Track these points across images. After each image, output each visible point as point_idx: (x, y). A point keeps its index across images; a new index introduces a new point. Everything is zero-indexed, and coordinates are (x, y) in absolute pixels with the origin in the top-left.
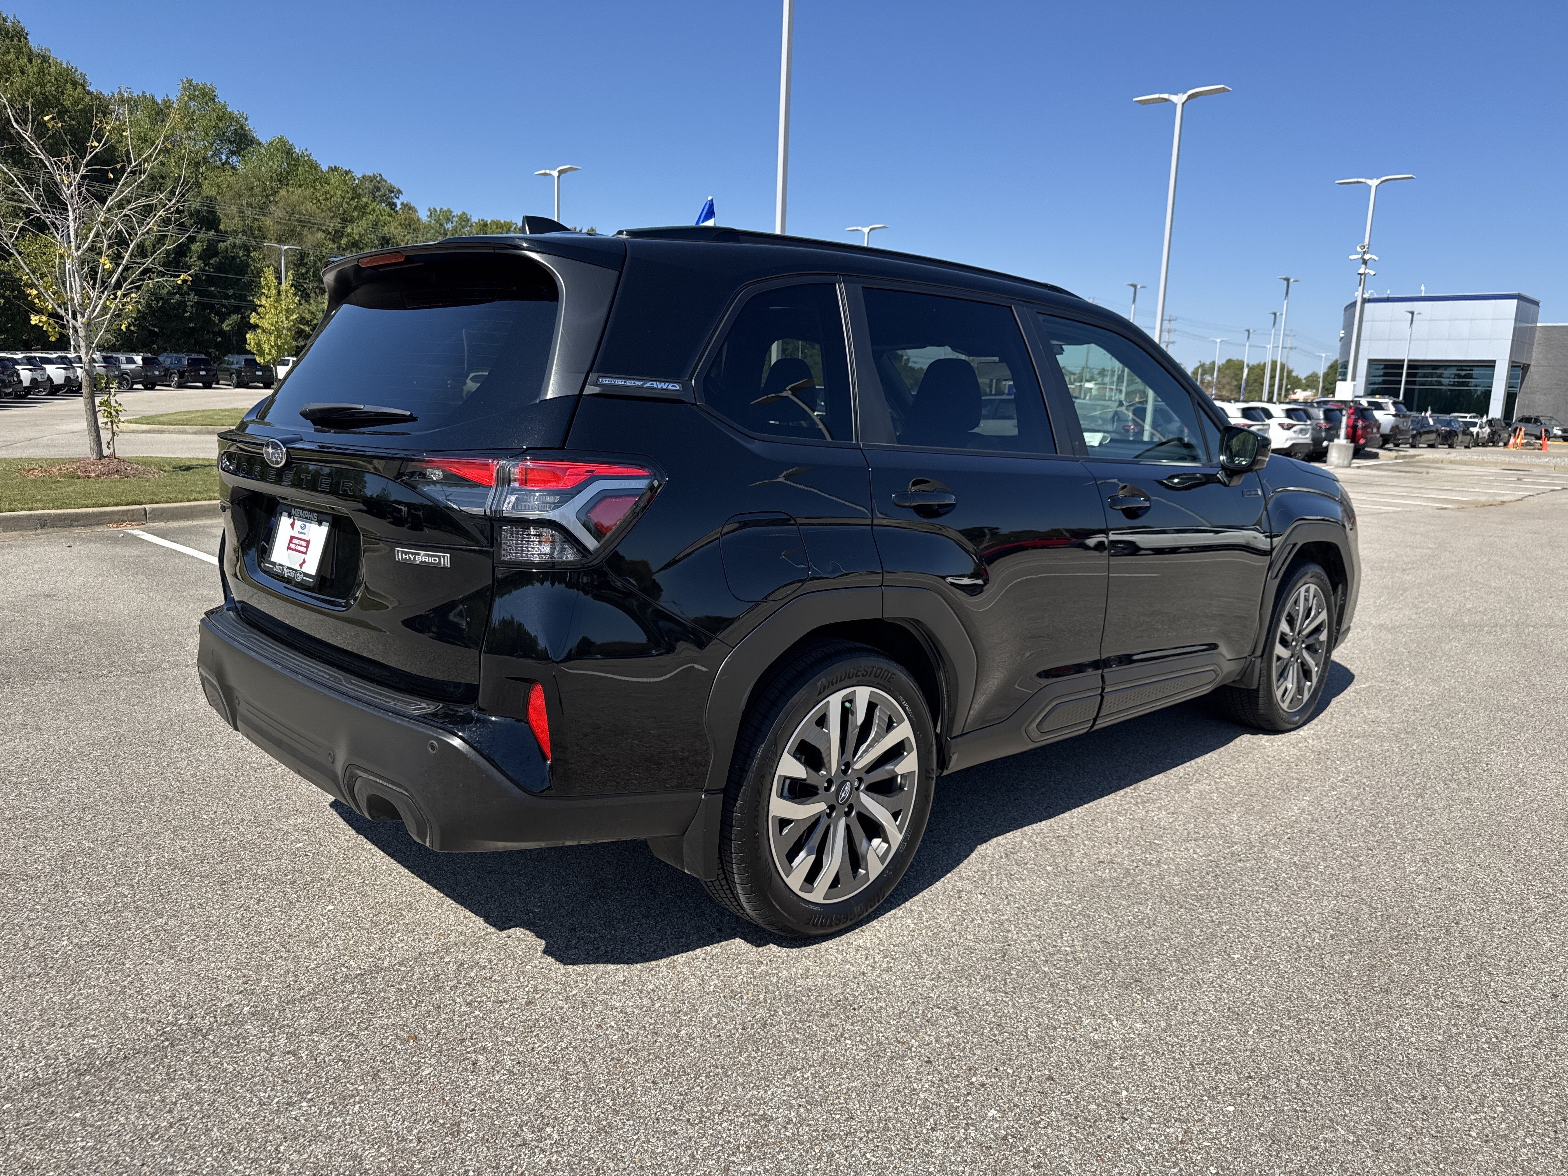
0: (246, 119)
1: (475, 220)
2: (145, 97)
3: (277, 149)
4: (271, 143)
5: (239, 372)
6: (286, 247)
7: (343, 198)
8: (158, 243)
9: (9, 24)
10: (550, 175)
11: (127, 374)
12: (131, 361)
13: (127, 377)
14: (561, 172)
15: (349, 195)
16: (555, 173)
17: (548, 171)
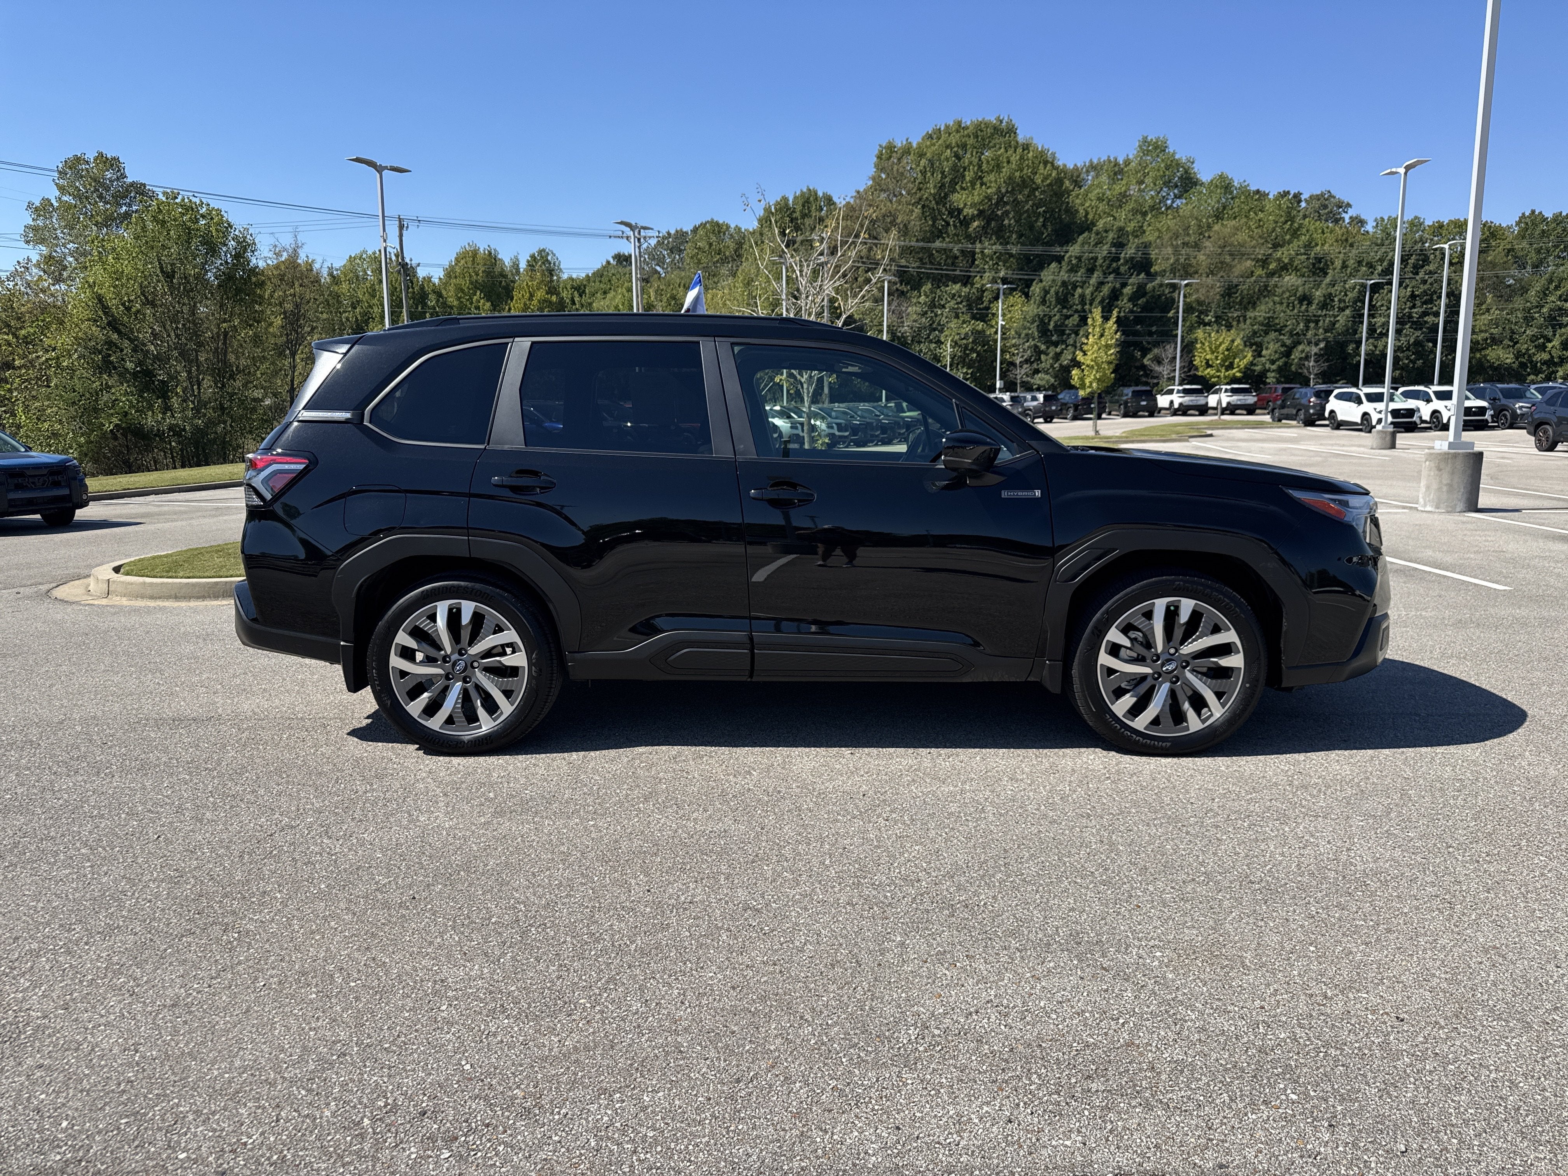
0: (1193, 163)
1: (1429, 222)
2: (1110, 161)
3: (1217, 186)
4: (1212, 181)
5: (1126, 403)
6: (1186, 282)
7: (1276, 222)
8: (1096, 291)
9: (1004, 124)
10: (1396, 173)
11: (1030, 410)
12: (1034, 399)
13: (1030, 412)
14: (1408, 168)
15: (1283, 219)
16: (1402, 171)
17: (1394, 170)
